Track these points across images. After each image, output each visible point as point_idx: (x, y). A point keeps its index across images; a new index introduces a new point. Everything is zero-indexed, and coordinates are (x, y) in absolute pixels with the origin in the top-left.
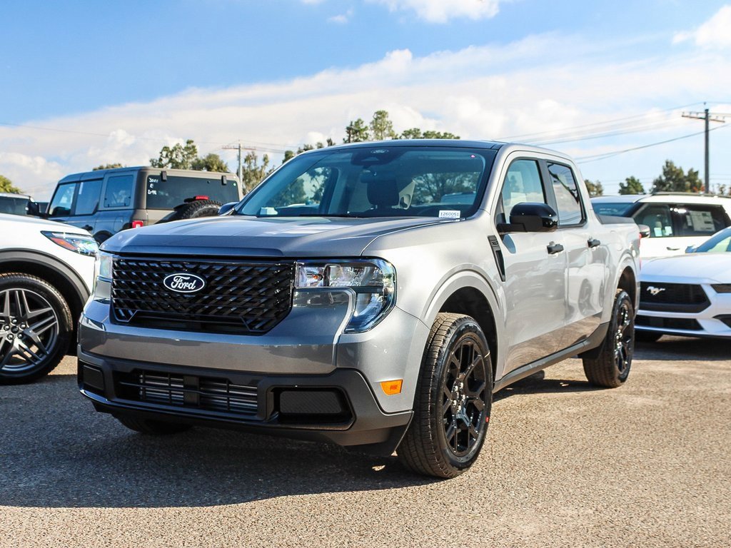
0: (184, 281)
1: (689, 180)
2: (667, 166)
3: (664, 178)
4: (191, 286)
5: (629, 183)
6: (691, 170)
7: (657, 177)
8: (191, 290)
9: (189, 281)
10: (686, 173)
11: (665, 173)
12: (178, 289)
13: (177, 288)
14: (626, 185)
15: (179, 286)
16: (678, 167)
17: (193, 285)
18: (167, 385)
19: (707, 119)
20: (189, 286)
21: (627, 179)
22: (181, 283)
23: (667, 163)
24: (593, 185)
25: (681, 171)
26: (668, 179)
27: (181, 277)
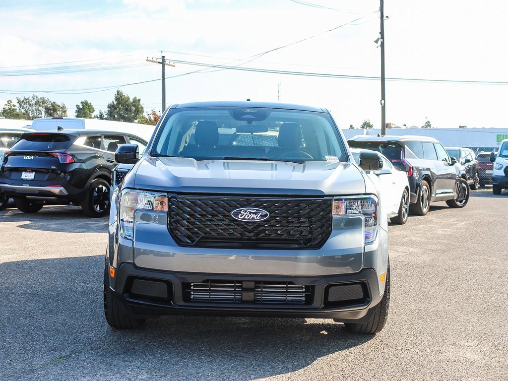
0: (250, 213)
1: (134, 106)
2: (118, 94)
3: (115, 103)
4: (257, 218)
5: (83, 105)
6: (135, 98)
7: (110, 102)
8: (257, 219)
9: (255, 213)
10: (131, 100)
11: (117, 99)
12: (246, 219)
13: (244, 219)
14: (81, 107)
15: (246, 217)
16: (126, 96)
17: (259, 216)
18: (233, 289)
19: (163, 63)
20: (255, 217)
21: (82, 103)
22: (247, 215)
23: (118, 92)
24: (59, 106)
25: (129, 98)
26: (118, 104)
27: (248, 210)
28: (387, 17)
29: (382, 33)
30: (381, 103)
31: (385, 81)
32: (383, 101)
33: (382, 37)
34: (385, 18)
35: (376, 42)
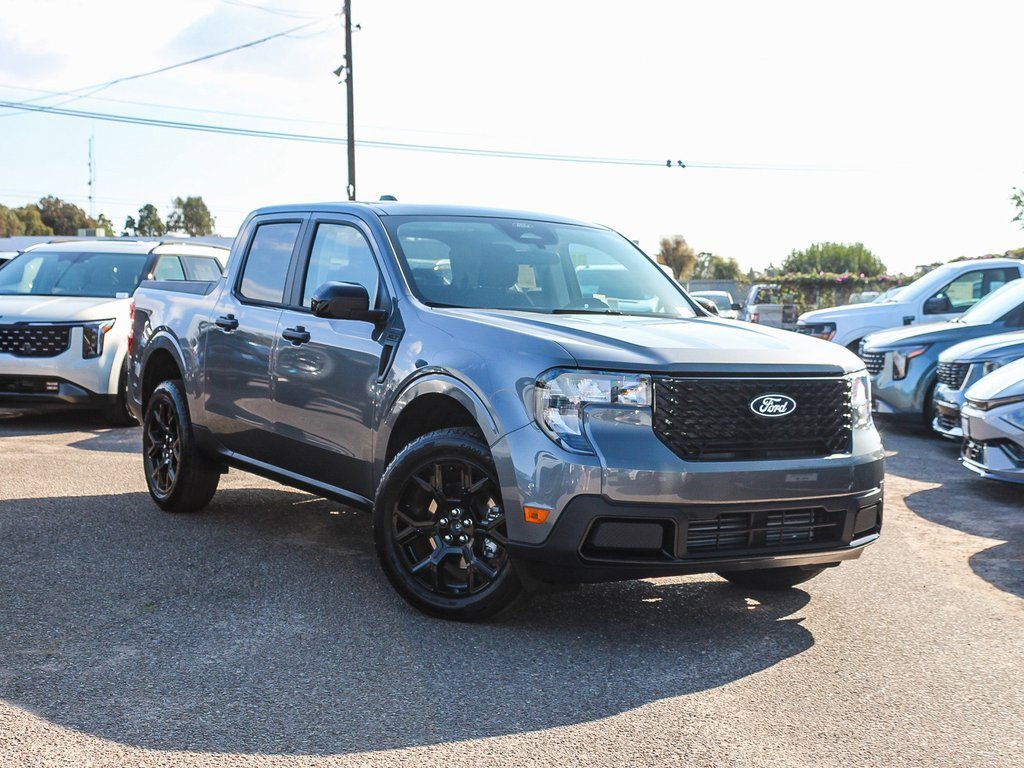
28: (358, 26)
29: (348, 57)
30: (349, 192)
31: (356, 147)
32: (351, 187)
33: (349, 65)
34: (353, 28)
35: (338, 72)
